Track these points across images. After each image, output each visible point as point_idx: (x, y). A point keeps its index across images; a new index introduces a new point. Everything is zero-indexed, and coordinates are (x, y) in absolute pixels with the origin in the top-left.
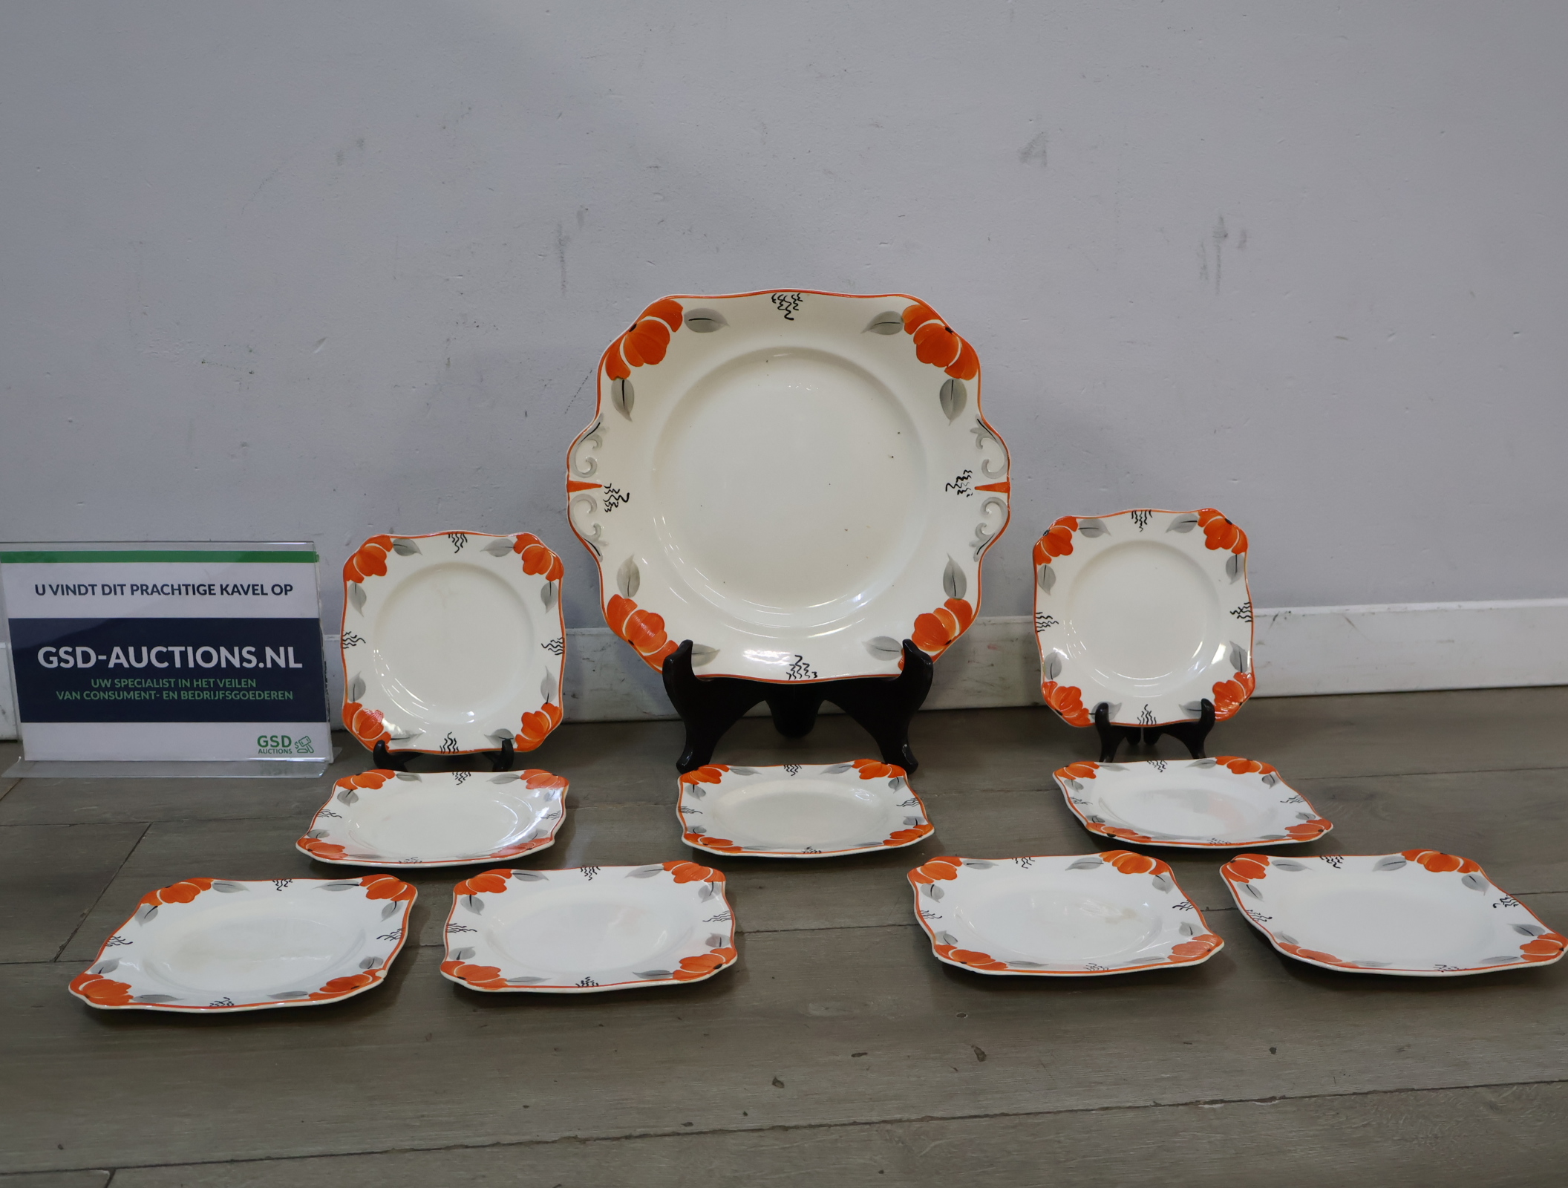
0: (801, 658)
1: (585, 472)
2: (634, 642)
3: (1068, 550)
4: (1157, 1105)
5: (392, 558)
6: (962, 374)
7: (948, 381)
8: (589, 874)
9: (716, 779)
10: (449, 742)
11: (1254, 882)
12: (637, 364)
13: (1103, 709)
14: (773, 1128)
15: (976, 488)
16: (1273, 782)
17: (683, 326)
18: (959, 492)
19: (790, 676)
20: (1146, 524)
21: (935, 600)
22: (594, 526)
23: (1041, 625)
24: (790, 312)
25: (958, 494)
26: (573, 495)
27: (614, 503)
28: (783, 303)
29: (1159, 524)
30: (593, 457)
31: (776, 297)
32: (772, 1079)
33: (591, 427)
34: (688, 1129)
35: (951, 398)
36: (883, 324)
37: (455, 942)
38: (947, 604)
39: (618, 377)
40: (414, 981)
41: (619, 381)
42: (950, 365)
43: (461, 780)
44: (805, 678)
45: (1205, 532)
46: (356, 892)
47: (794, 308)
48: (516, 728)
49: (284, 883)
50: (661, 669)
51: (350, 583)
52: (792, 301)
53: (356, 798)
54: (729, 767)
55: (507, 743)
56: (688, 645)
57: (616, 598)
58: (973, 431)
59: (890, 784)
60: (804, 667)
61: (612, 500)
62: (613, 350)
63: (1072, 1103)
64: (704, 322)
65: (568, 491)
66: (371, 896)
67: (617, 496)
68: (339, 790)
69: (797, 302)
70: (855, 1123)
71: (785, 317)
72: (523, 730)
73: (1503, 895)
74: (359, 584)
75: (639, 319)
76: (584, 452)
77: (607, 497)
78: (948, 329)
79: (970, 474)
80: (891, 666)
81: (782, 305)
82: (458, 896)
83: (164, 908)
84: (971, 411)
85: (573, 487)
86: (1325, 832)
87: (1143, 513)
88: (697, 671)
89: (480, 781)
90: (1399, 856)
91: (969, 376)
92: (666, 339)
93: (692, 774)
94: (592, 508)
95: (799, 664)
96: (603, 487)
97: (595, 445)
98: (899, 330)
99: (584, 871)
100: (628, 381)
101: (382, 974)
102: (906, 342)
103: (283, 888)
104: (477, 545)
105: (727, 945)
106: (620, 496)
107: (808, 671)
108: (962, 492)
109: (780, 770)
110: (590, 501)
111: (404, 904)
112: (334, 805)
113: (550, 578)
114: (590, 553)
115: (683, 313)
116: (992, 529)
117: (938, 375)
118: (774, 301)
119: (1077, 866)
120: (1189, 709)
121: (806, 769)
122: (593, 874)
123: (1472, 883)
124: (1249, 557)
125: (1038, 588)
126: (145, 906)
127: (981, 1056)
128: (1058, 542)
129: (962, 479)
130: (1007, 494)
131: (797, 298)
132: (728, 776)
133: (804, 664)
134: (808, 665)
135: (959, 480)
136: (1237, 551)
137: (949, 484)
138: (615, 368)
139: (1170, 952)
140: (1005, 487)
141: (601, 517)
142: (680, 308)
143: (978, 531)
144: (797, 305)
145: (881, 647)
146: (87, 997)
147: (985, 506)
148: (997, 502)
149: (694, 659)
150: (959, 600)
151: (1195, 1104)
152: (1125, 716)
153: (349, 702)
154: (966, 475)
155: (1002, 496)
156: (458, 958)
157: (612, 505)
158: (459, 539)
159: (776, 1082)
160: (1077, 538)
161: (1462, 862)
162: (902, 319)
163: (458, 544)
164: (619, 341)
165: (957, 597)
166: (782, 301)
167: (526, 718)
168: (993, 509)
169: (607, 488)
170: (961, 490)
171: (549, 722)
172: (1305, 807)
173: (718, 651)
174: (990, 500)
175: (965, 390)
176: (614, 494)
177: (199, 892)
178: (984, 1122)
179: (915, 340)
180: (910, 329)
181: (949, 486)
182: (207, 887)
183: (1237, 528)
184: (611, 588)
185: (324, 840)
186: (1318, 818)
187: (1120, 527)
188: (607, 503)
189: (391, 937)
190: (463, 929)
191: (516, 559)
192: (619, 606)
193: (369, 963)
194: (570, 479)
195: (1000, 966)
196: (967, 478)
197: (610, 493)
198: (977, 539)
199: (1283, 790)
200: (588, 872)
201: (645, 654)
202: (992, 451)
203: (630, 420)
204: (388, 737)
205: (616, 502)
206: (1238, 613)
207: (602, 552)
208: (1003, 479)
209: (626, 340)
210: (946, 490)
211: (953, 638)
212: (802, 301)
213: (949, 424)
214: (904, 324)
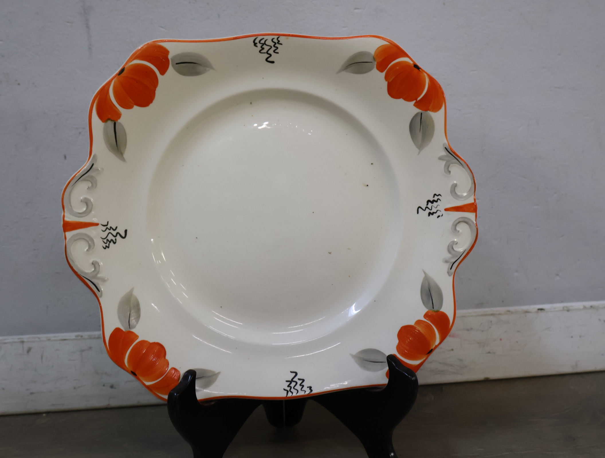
0: (296, 374)
1: (81, 211)
2: (137, 373)
6: (430, 108)
7: (417, 115)
12: (128, 106)
15: (446, 210)
17: (171, 70)
18: (430, 214)
19: (288, 392)
21: (414, 313)
22: (93, 264)
24: (271, 55)
25: (429, 215)
26: (69, 234)
27: (112, 240)
28: (264, 46)
30: (88, 197)
31: (257, 41)
33: (86, 166)
35: (420, 130)
36: (357, 64)
38: (426, 316)
39: (109, 119)
41: (110, 124)
42: (419, 99)
44: (301, 393)
50: (166, 397)
52: (272, 44)
56: (191, 374)
57: (117, 331)
58: (440, 158)
60: (299, 382)
61: (110, 237)
62: (103, 94)
64: (191, 66)
65: (65, 230)
67: (114, 233)
69: (277, 45)
71: (267, 60)
75: (126, 63)
76: (79, 192)
77: (104, 235)
78: (416, 66)
79: (439, 197)
80: (377, 377)
81: (263, 49)
84: (439, 141)
85: (68, 226)
88: (201, 394)
91: (436, 109)
92: (155, 82)
94: (90, 247)
95: (294, 380)
96: (100, 226)
97: (90, 185)
98: (370, 69)
100: (120, 124)
102: (377, 80)
106: (118, 233)
107: (303, 386)
108: (433, 214)
110: (88, 239)
114: (91, 290)
115: (170, 57)
116: (460, 249)
117: (408, 109)
118: (255, 44)
129: (432, 202)
130: (474, 214)
131: (276, 41)
133: (299, 379)
134: (303, 380)
135: (430, 203)
137: (420, 207)
138: (105, 110)
140: (472, 208)
141: (100, 254)
142: (166, 52)
143: (451, 248)
144: (277, 48)
145: (367, 358)
147: (455, 225)
148: (466, 221)
149: (198, 384)
150: (438, 311)
154: (436, 198)
155: (471, 216)
157: (110, 242)
162: (374, 59)
164: (109, 83)
165: (436, 309)
166: (263, 44)
168: (463, 228)
169: (104, 226)
170: (432, 212)
173: (219, 373)
174: (461, 220)
175: (433, 121)
176: (112, 231)
179: (386, 78)
180: (381, 68)
181: (420, 209)
184: (112, 321)
188: (105, 241)
192: (121, 339)
194: (66, 219)
196: (437, 201)
197: (108, 231)
198: (449, 255)
201: (148, 383)
202: (459, 176)
203: (123, 160)
205: (114, 239)
207: (102, 289)
208: (471, 200)
209: (115, 82)
210: (418, 213)
211: (434, 347)
212: (281, 44)
213: (419, 153)
214: (376, 63)
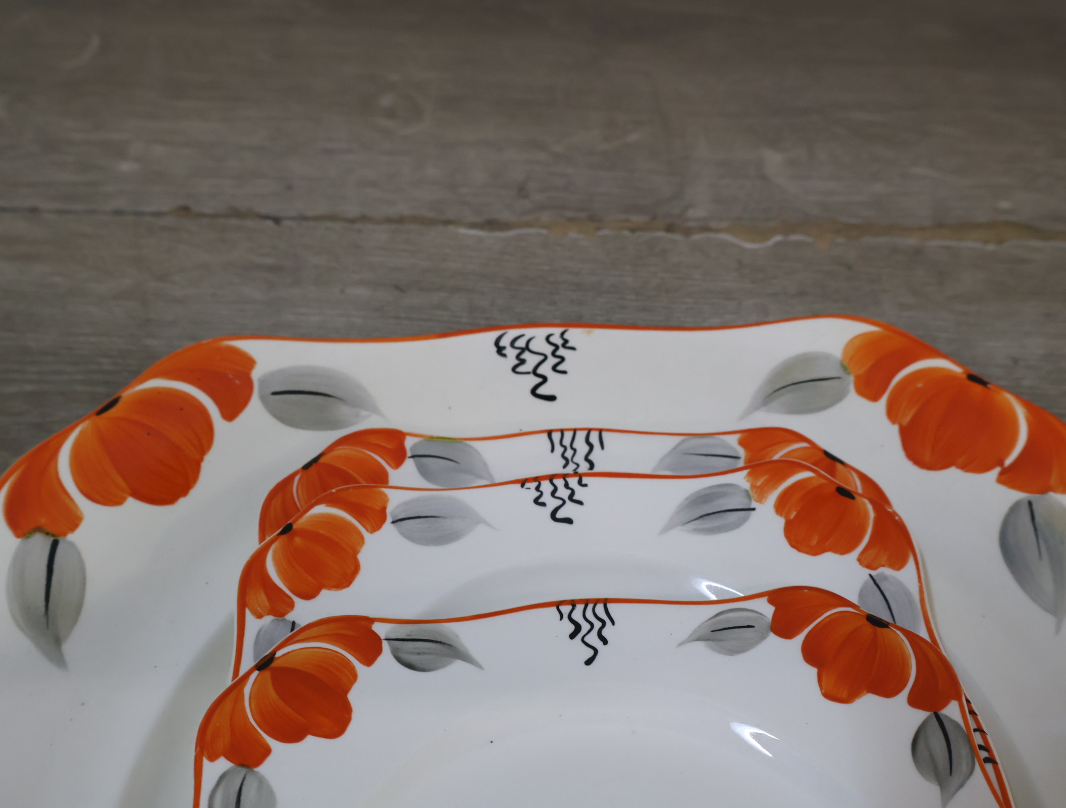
6: (1053, 480)
17: (255, 409)
24: (545, 379)
28: (526, 355)
31: (505, 342)
35: (1039, 551)
36: (795, 387)
39: (39, 529)
41: (40, 544)
42: (1008, 461)
47: (554, 368)
52: (548, 349)
69: (561, 352)
71: (534, 392)
81: (522, 362)
98: (839, 397)
100: (72, 545)
115: (256, 375)
117: (983, 495)
118: (500, 350)
131: (559, 342)
142: (249, 362)
144: (562, 359)
162: (844, 368)
166: (523, 350)
179: (892, 413)
209: (82, 433)
212: (573, 349)
214: (851, 379)
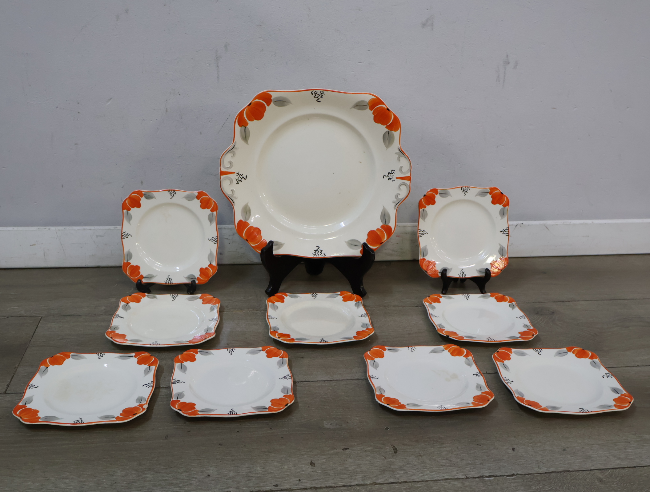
0: (319, 247)
1: (228, 167)
2: (248, 240)
3: (433, 203)
4: (467, 478)
5: (143, 200)
6: (393, 129)
7: (387, 131)
8: (231, 352)
9: (282, 300)
10: (169, 279)
11: (506, 362)
12: (251, 120)
13: (444, 271)
14: (311, 488)
15: (397, 178)
16: (513, 307)
17: (272, 104)
18: (389, 179)
19: (314, 255)
20: (467, 192)
21: (377, 225)
22: (232, 190)
23: (420, 234)
24: (319, 99)
25: (389, 180)
26: (222, 177)
27: (240, 180)
28: (316, 95)
29: (473, 192)
30: (231, 160)
31: (313, 92)
32: (310, 462)
33: (231, 147)
34: (276, 488)
35: (388, 139)
36: (360, 106)
37: (176, 389)
38: (382, 227)
39: (243, 126)
40: (159, 406)
41: (243, 128)
42: (388, 125)
43: (174, 298)
44: (320, 256)
45: (492, 197)
46: (132, 361)
47: (321, 97)
48: (197, 274)
49: (101, 355)
50: (260, 252)
51: (125, 211)
52: (320, 94)
53: (129, 308)
54: (288, 294)
55: (194, 281)
56: (271, 243)
57: (241, 221)
58: (396, 153)
59: (356, 304)
60: (320, 251)
61: (240, 179)
62: (241, 113)
63: (433, 476)
64: (281, 102)
65: (221, 175)
66: (139, 362)
67: (241, 177)
68: (122, 304)
70: (344, 486)
71: (317, 101)
72: (200, 275)
73: (607, 372)
74: (129, 211)
75: (253, 100)
76: (228, 158)
77: (237, 177)
78: (388, 109)
79: (394, 172)
80: (357, 252)
81: (316, 96)
82: (176, 364)
83: (51, 368)
84: (396, 145)
85: (222, 173)
86: (535, 335)
87: (466, 188)
88: (275, 252)
89: (183, 298)
90: (565, 349)
91: (396, 130)
92: (264, 109)
93: (272, 298)
94: (231, 183)
95: (318, 250)
96: (236, 173)
97: (232, 155)
98: (366, 109)
99: (228, 350)
100: (247, 128)
101: (146, 407)
102: (369, 114)
103: (101, 357)
104: (180, 196)
105: (290, 393)
106: (243, 177)
107: (322, 253)
108: (390, 179)
109: (309, 295)
110: (230, 179)
111: (153, 368)
112: (120, 311)
113: (212, 211)
114: (230, 202)
115: (272, 98)
116: (402, 197)
117: (383, 129)
118: (312, 94)
119: (434, 351)
120: (480, 271)
121: (320, 295)
122: (232, 352)
123: (594, 365)
124: (509, 208)
125: (420, 218)
126: (43, 367)
127: (395, 451)
128: (430, 199)
129: (391, 174)
130: (409, 181)
131: (322, 93)
132: (287, 299)
133: (320, 250)
134: (322, 251)
135: (389, 174)
136: (504, 206)
137: (385, 175)
138: (242, 122)
139: (472, 400)
140: (409, 178)
141: (235, 186)
142: (271, 96)
143: (397, 196)
144: (322, 96)
145: (352, 243)
146: (21, 418)
147: (400, 186)
148: (405, 185)
149: (274, 247)
150: (387, 225)
151: (481, 477)
152: (453, 274)
153: (125, 262)
154: (392, 172)
155: (408, 182)
156: (178, 399)
157: (239, 181)
158: (172, 193)
159: (312, 464)
160: (438, 198)
161: (590, 354)
162: (368, 104)
163: (172, 195)
164: (244, 110)
165: (386, 224)
166: (316, 94)
167: (201, 270)
168: (403, 187)
169: (237, 173)
170: (390, 178)
171: (211, 272)
172: (526, 321)
173: (284, 244)
174: (402, 184)
175: (394, 136)
176: (240, 176)
177: (65, 360)
178: (397, 486)
179: (373, 113)
180: (371, 108)
181: (385, 176)
182: (68, 357)
183: (505, 196)
184: (238, 217)
185: (117, 332)
186: (532, 328)
187: (456, 194)
188: (237, 180)
189: (148, 385)
190: (179, 382)
191: (197, 202)
192: (242, 225)
193: (140, 400)
194: (221, 170)
195: (403, 406)
196: (393, 174)
197: (239, 176)
198: (396, 200)
199: (518, 312)
200: (230, 351)
201: (253, 245)
202: (404, 163)
203: (247, 143)
204: (142, 277)
205: (241, 179)
206: (503, 232)
207: (235, 201)
208: (408, 175)
209: (247, 109)
210: (384, 178)
211: (383, 241)
212: (324, 94)
213: (386, 150)
214: (369, 106)
